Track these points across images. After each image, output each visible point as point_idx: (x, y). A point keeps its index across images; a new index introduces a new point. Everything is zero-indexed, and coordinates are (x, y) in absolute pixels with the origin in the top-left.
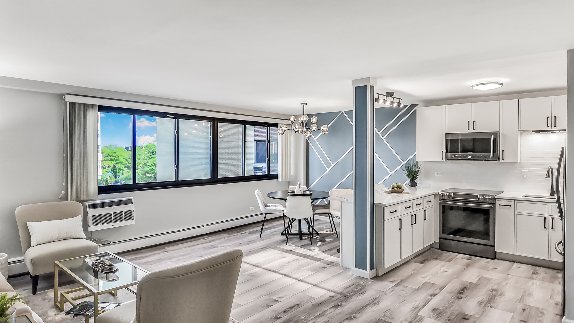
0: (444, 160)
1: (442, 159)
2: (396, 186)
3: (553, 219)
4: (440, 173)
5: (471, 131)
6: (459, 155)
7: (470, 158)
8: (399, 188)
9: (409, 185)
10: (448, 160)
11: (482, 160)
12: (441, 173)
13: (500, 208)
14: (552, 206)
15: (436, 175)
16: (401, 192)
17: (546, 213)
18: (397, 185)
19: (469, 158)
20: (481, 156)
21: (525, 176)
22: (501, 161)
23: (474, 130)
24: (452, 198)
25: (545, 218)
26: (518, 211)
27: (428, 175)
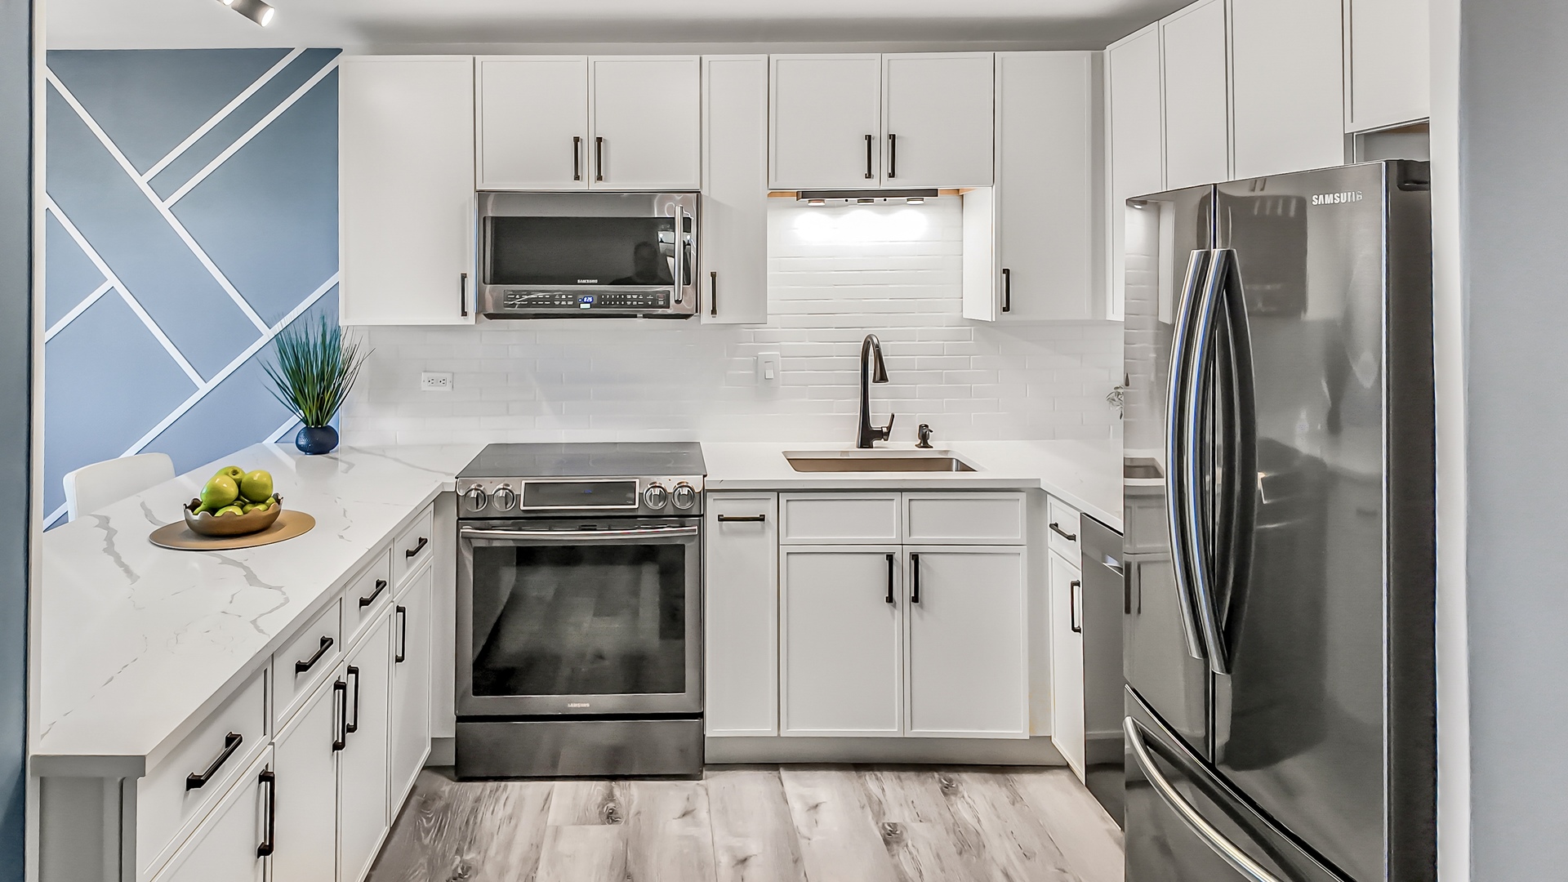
0: (471, 319)
1: (464, 314)
2: (232, 491)
3: (915, 557)
4: (444, 376)
5: (588, 184)
6: (541, 295)
7: (588, 306)
8: (255, 502)
9: (299, 446)
10: (490, 316)
11: (635, 316)
12: (448, 377)
13: (722, 532)
14: (912, 502)
15: (425, 386)
16: (264, 527)
17: (894, 537)
18: (239, 484)
19: (582, 306)
20: (632, 300)
21: (770, 374)
22: (706, 316)
23: (600, 178)
24: (522, 508)
25: (890, 558)
26: (793, 538)
27: (388, 390)
